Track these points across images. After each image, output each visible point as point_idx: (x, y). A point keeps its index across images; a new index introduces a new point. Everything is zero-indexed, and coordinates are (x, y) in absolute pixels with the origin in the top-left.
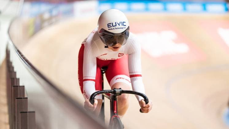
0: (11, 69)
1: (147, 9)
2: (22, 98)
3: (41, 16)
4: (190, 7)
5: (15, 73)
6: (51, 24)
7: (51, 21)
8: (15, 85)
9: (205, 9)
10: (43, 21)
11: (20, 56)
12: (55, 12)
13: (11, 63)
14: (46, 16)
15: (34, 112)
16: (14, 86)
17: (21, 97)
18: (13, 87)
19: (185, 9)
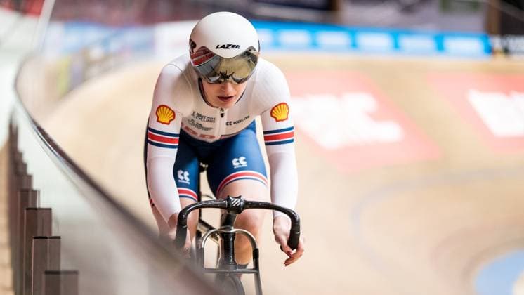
0: (21, 170)
1: (314, 45)
2: (47, 238)
3: (83, 52)
4: (408, 42)
5: (30, 177)
6: (106, 71)
7: (106, 64)
8: (30, 206)
9: (440, 48)
10: (89, 64)
11: (45, 142)
12: (114, 46)
13: (21, 155)
14: (96, 53)
15: (76, 272)
16: (27, 209)
17: (44, 236)
18: (25, 211)
19: (396, 46)
